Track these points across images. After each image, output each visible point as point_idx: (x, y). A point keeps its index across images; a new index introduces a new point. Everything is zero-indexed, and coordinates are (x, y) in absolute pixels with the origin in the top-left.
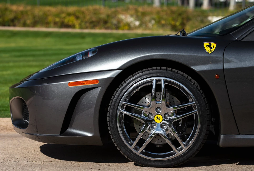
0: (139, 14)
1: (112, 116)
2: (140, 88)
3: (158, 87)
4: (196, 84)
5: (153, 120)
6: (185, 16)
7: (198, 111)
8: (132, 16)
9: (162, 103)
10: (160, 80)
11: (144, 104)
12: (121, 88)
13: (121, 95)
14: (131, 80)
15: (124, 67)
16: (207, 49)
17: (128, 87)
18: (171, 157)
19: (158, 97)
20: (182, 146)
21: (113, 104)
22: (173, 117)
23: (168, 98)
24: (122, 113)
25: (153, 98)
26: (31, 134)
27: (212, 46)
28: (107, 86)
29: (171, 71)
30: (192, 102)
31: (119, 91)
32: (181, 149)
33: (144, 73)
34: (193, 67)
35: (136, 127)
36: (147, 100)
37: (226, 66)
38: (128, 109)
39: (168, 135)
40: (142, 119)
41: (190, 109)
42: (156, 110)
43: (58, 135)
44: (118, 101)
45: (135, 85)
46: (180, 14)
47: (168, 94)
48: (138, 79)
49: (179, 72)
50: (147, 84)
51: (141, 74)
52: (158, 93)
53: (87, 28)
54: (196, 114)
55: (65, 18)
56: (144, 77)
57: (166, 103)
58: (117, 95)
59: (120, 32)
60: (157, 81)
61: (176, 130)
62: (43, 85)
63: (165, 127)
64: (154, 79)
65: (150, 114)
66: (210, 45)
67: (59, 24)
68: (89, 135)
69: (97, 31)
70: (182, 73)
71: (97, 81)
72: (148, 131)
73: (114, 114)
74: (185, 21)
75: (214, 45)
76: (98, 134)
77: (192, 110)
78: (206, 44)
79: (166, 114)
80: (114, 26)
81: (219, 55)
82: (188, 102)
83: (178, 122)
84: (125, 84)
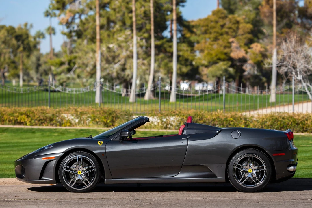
0: (79, 113)
1: (61, 172)
2: (72, 160)
3: (79, 160)
4: (95, 158)
5: (77, 173)
6: (114, 115)
7: (96, 169)
8: (72, 115)
9: (81, 166)
10: (80, 157)
11: (73, 167)
12: (64, 160)
13: (64, 163)
14: (68, 157)
15: (65, 152)
16: (99, 144)
17: (67, 159)
18: (85, 188)
19: (79, 163)
20: (89, 184)
21: (61, 167)
22: (85, 172)
23: (83, 164)
24: (64, 171)
25: (78, 164)
26: (26, 180)
27: (101, 143)
28: (58, 159)
29: (85, 153)
30: (93, 165)
31: (63, 161)
32: (89, 185)
33: (74, 154)
34: (93, 151)
35: (70, 176)
36: (75, 165)
37: (107, 151)
38: (67, 169)
39: (84, 179)
40: (73, 173)
41: (92, 168)
42: (79, 169)
43: (38, 180)
44: (63, 166)
45: (70, 159)
46: (110, 114)
47: (83, 163)
48: (71, 156)
49: (88, 153)
50: (75, 159)
51: (72, 154)
52: (80, 162)
53: (36, 125)
54: (95, 170)
55: (18, 117)
56: (74, 155)
57: (83, 166)
58: (62, 163)
59: (63, 128)
60: (79, 157)
61: (87, 177)
62: (32, 159)
63: (82, 176)
64: (78, 156)
65: (76, 170)
66: (101, 142)
67: (13, 122)
68: (51, 180)
69: (44, 127)
70: (89, 154)
71: (54, 157)
72: (75, 178)
73: (61, 171)
74: (114, 120)
75: (102, 142)
76: (55, 179)
77: (93, 169)
78: (99, 142)
79: (82, 170)
80: (58, 124)
81: (104, 146)
82: (92, 165)
83: (88, 174)
84: (66, 158)
